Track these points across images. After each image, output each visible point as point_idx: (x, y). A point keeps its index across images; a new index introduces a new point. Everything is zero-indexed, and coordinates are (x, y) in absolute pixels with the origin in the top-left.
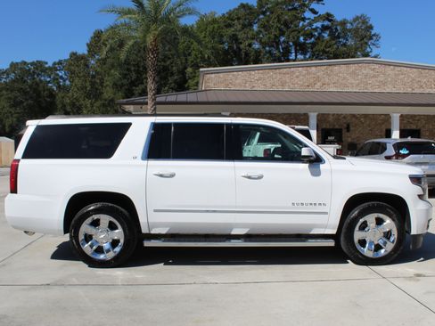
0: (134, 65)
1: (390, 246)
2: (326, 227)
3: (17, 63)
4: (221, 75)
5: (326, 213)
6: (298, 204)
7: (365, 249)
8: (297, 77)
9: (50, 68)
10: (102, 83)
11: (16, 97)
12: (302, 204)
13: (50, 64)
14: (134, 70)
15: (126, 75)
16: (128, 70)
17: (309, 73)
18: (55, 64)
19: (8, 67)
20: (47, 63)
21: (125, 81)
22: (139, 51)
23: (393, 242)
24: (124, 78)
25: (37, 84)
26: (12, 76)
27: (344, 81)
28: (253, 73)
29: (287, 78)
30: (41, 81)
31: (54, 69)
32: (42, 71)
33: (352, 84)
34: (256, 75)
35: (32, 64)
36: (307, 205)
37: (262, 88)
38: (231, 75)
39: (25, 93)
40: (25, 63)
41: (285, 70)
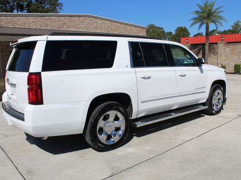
5: (205, 92)
8: (54, 22)
17: (60, 20)
27: (78, 26)
28: (29, 18)
29: (48, 22)
33: (81, 27)
34: (31, 19)
36: (200, 88)
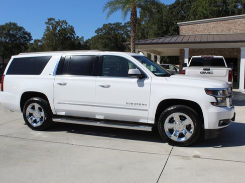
0: (165, 22)
1: (188, 135)
2: (148, 119)
3: (107, 25)
4: (190, 26)
5: (147, 110)
6: (130, 104)
7: (172, 135)
8: (239, 25)
9: (123, 26)
10: (147, 33)
11: (106, 42)
12: (132, 104)
13: (123, 24)
14: (165, 25)
15: (160, 28)
16: (162, 25)
18: (125, 24)
19: (102, 26)
20: (121, 24)
21: (160, 32)
22: (168, 14)
23: (191, 132)
24: (160, 30)
25: (116, 35)
26: (104, 31)
28: (210, 24)
29: (232, 26)
30: (118, 33)
31: (125, 26)
32: (119, 28)
34: (211, 25)
35: (114, 24)
36: (135, 104)
37: (215, 33)
38: (196, 26)
39: (110, 40)
40: (110, 24)
41: (231, 21)
